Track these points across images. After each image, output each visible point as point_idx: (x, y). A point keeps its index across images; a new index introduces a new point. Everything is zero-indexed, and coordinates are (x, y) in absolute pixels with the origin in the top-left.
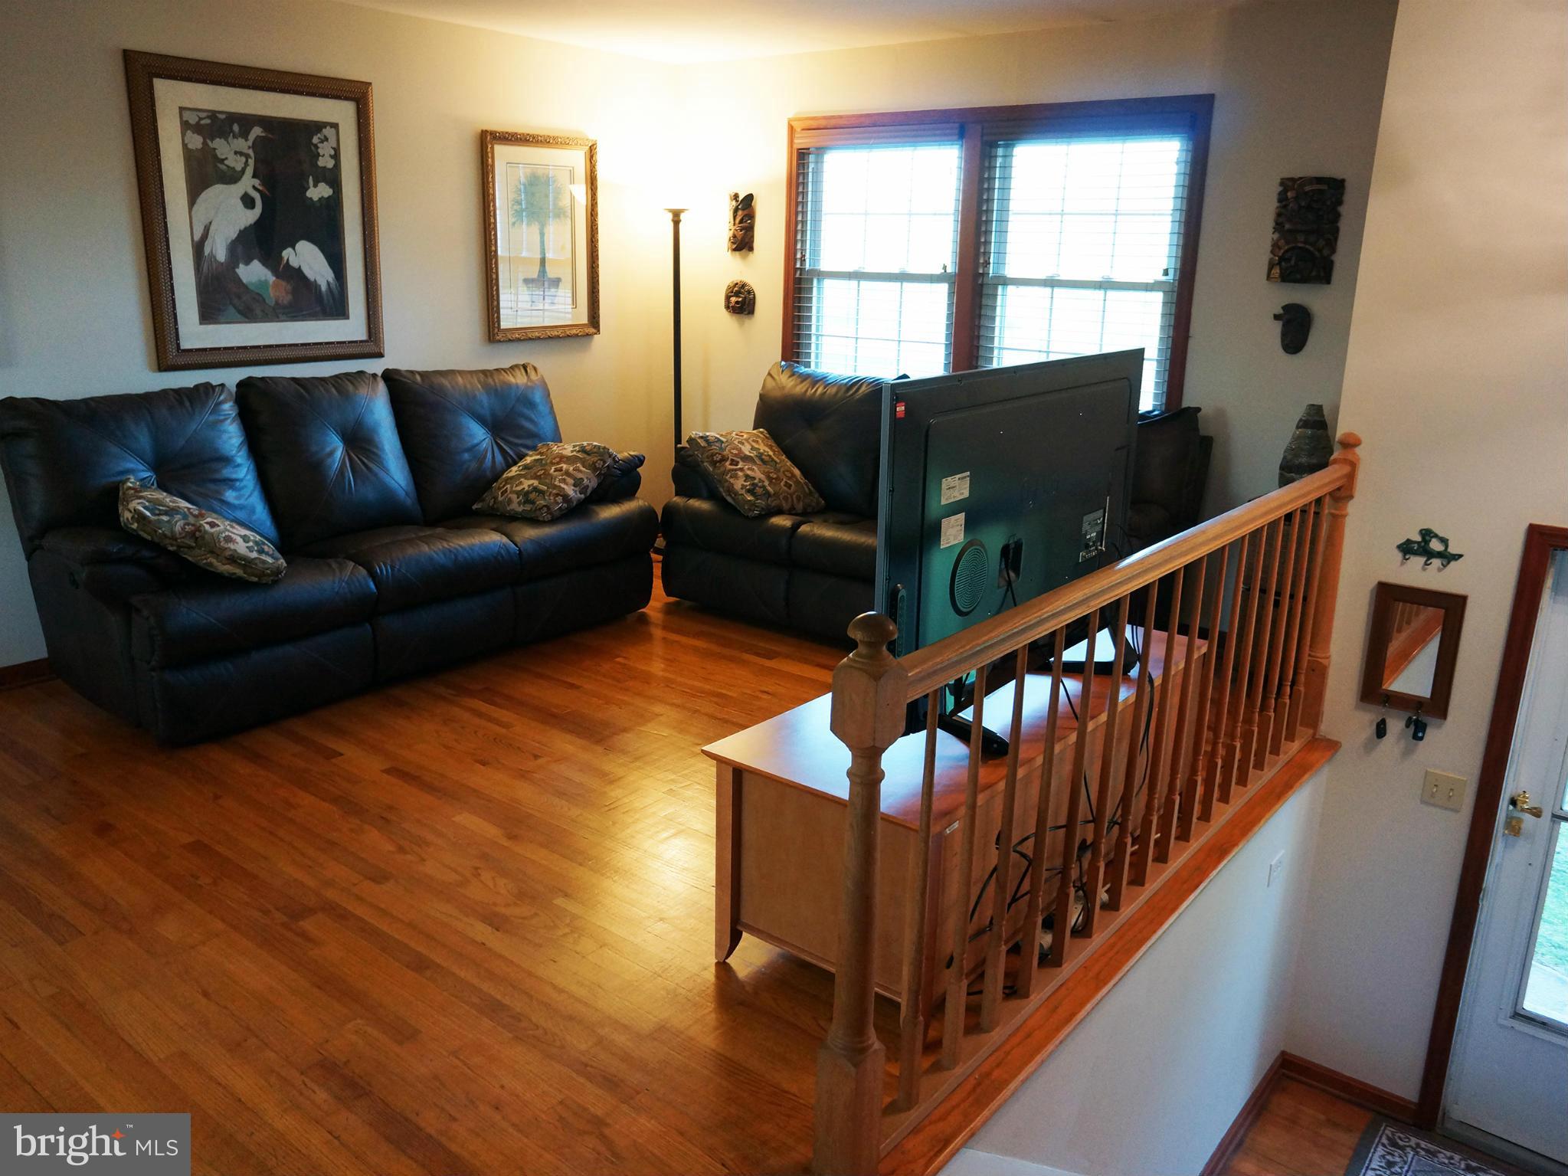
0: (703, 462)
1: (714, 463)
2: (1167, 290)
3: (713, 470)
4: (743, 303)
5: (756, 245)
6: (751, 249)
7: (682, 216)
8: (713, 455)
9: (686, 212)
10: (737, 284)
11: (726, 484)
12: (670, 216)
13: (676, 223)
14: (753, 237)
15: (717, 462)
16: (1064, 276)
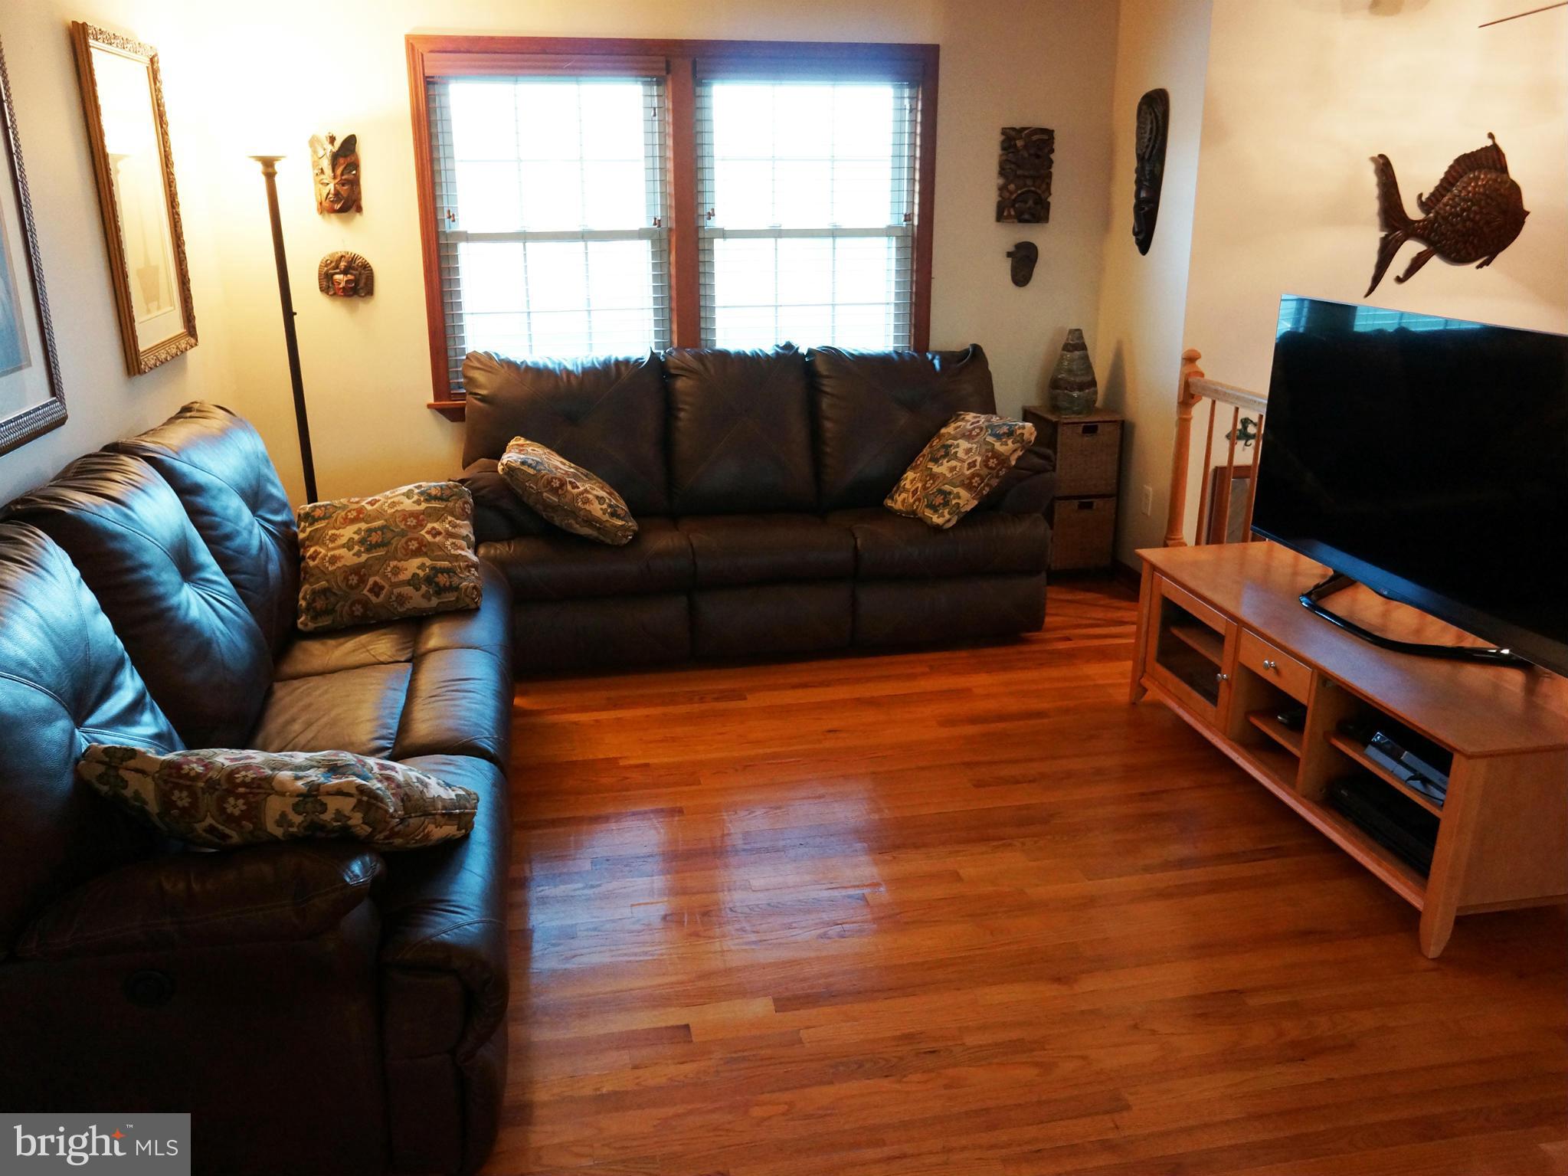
0: (541, 493)
1: (554, 491)
2: (900, 235)
3: (559, 499)
4: (356, 281)
5: (364, 203)
6: (359, 209)
7: (277, 166)
8: (549, 482)
9: (283, 159)
10: (342, 257)
11: (582, 513)
12: (259, 167)
13: (270, 176)
14: (359, 193)
15: (557, 489)
16: (786, 226)
